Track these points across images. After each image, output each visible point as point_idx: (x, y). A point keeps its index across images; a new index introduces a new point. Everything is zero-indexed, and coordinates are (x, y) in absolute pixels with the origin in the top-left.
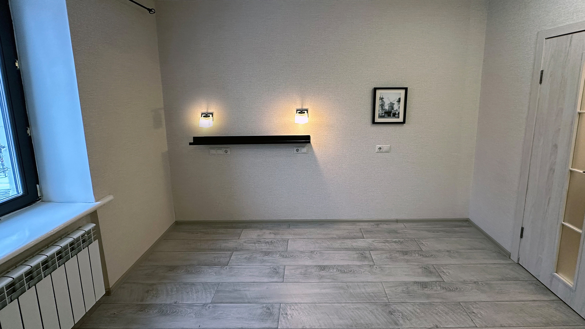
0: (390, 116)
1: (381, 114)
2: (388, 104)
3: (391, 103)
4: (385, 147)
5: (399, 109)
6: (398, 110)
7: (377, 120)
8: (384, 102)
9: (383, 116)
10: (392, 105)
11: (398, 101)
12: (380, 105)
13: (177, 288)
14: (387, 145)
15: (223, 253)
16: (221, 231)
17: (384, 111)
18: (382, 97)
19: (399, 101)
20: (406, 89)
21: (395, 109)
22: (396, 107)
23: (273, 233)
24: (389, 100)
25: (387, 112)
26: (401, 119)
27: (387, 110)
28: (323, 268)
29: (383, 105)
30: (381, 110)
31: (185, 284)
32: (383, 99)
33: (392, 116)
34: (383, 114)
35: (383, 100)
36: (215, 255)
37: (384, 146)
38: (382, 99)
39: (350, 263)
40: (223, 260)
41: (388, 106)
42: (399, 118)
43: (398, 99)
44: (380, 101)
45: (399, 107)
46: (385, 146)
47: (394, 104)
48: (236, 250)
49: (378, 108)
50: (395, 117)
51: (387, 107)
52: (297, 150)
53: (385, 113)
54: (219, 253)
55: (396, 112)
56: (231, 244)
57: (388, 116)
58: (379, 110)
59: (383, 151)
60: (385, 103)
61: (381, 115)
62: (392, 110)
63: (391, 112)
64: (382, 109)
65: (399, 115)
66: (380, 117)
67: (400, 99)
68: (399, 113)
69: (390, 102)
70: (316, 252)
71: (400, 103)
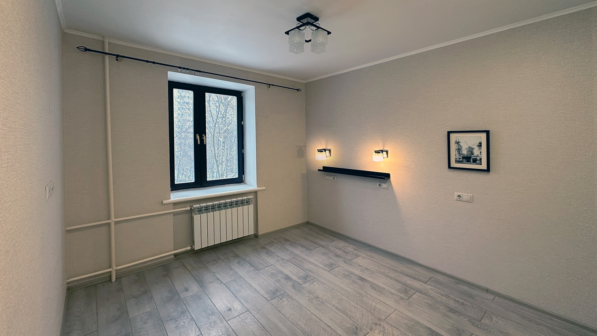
0: (470, 162)
1: (458, 158)
2: (466, 149)
3: (470, 147)
4: (466, 196)
5: (481, 154)
6: (479, 156)
7: (453, 164)
8: (461, 146)
9: (461, 161)
10: (471, 150)
11: (478, 146)
12: (457, 149)
13: (280, 248)
14: (469, 194)
15: (314, 245)
16: (326, 235)
17: (461, 156)
18: (457, 141)
19: (480, 145)
20: (488, 132)
21: (475, 154)
22: (476, 152)
23: (354, 249)
24: (467, 144)
25: (466, 157)
26: (484, 166)
27: (465, 154)
28: (362, 279)
29: (460, 150)
30: (458, 155)
31: (285, 248)
32: (460, 143)
33: (472, 162)
34: (461, 158)
35: (459, 145)
36: (310, 244)
37: (464, 194)
38: (458, 143)
39: (386, 288)
40: (311, 248)
41: (466, 150)
42: (481, 165)
43: (478, 143)
44: (456, 146)
45: (481, 152)
46: (466, 194)
47: (474, 149)
48: (323, 246)
49: (454, 152)
50: (476, 163)
51: (465, 152)
52: (380, 185)
53: (463, 158)
54: (312, 244)
55: (477, 157)
56: (323, 243)
57: (467, 162)
58: (455, 155)
59: (464, 200)
60: (463, 147)
61: (458, 160)
62: (472, 156)
63: (470, 158)
64: (459, 153)
65: (481, 161)
66: (457, 161)
67: (480, 143)
68: (481, 159)
69: (468, 147)
70: (370, 270)
71: (481, 149)
